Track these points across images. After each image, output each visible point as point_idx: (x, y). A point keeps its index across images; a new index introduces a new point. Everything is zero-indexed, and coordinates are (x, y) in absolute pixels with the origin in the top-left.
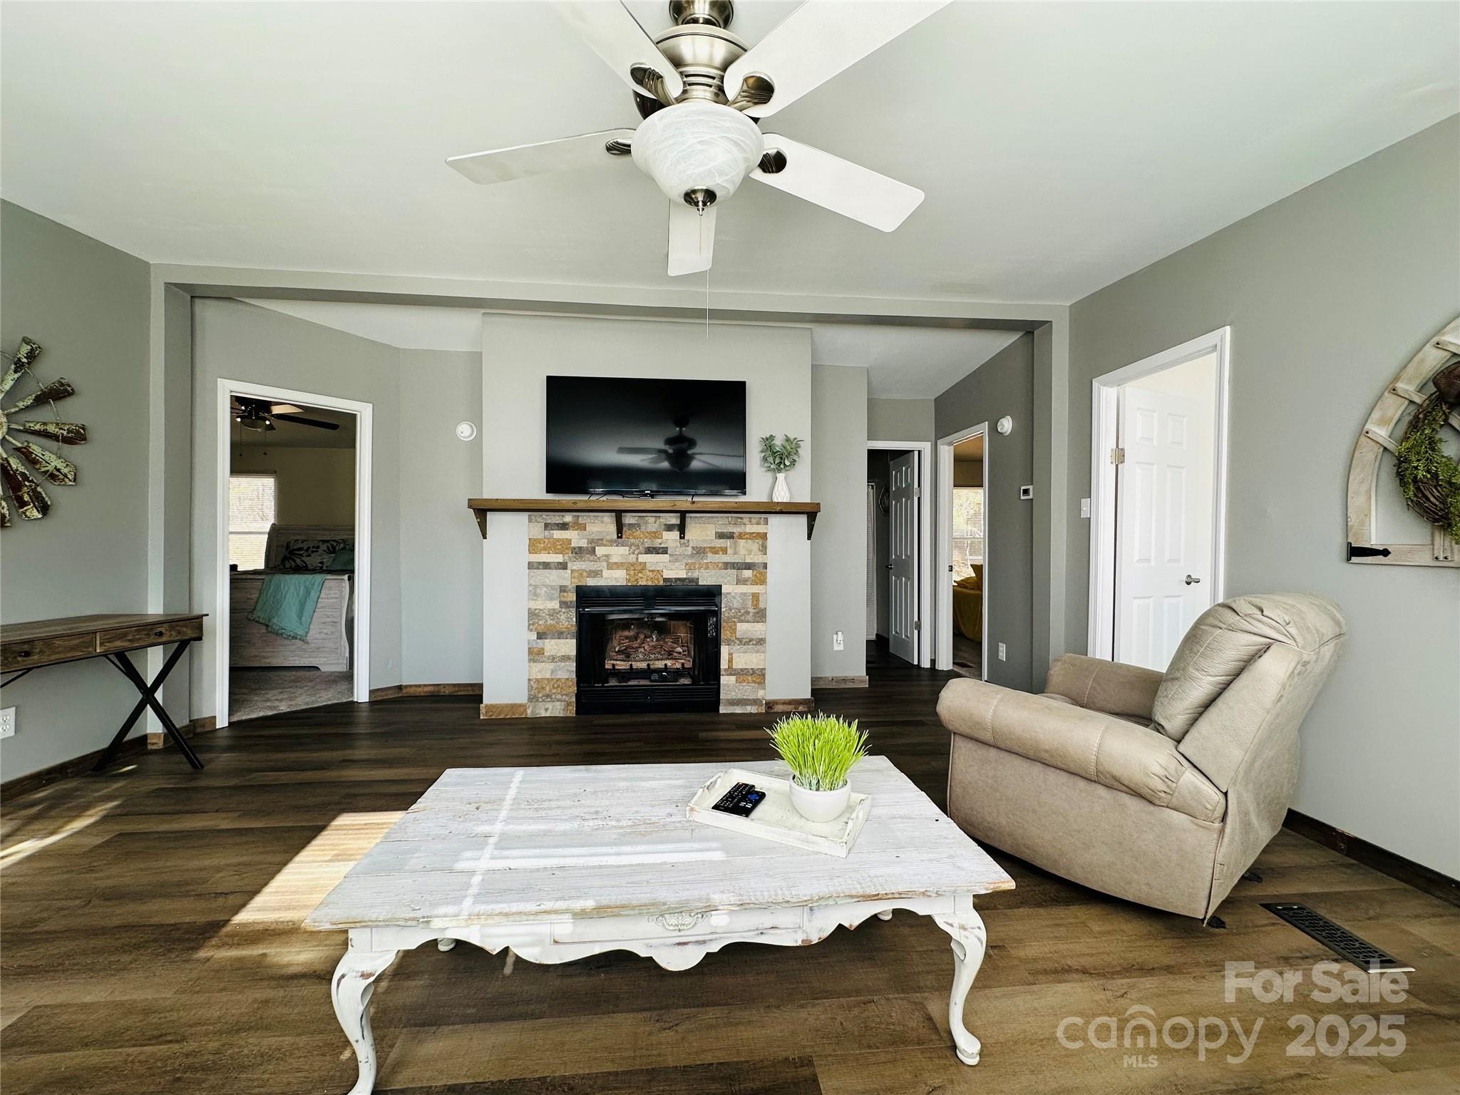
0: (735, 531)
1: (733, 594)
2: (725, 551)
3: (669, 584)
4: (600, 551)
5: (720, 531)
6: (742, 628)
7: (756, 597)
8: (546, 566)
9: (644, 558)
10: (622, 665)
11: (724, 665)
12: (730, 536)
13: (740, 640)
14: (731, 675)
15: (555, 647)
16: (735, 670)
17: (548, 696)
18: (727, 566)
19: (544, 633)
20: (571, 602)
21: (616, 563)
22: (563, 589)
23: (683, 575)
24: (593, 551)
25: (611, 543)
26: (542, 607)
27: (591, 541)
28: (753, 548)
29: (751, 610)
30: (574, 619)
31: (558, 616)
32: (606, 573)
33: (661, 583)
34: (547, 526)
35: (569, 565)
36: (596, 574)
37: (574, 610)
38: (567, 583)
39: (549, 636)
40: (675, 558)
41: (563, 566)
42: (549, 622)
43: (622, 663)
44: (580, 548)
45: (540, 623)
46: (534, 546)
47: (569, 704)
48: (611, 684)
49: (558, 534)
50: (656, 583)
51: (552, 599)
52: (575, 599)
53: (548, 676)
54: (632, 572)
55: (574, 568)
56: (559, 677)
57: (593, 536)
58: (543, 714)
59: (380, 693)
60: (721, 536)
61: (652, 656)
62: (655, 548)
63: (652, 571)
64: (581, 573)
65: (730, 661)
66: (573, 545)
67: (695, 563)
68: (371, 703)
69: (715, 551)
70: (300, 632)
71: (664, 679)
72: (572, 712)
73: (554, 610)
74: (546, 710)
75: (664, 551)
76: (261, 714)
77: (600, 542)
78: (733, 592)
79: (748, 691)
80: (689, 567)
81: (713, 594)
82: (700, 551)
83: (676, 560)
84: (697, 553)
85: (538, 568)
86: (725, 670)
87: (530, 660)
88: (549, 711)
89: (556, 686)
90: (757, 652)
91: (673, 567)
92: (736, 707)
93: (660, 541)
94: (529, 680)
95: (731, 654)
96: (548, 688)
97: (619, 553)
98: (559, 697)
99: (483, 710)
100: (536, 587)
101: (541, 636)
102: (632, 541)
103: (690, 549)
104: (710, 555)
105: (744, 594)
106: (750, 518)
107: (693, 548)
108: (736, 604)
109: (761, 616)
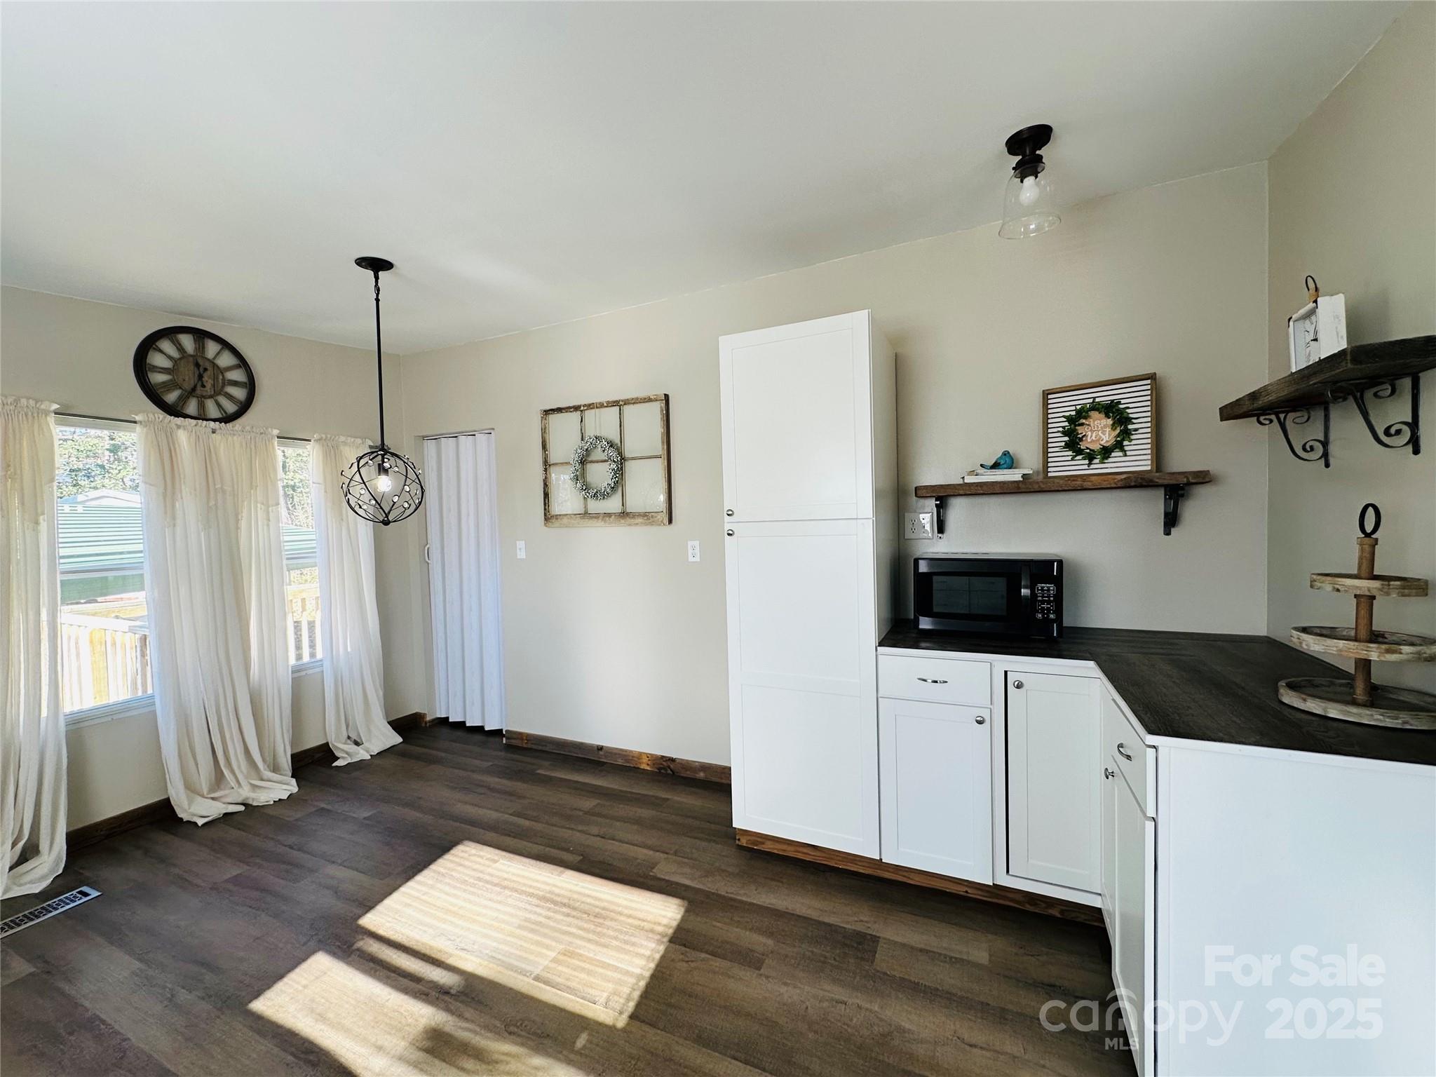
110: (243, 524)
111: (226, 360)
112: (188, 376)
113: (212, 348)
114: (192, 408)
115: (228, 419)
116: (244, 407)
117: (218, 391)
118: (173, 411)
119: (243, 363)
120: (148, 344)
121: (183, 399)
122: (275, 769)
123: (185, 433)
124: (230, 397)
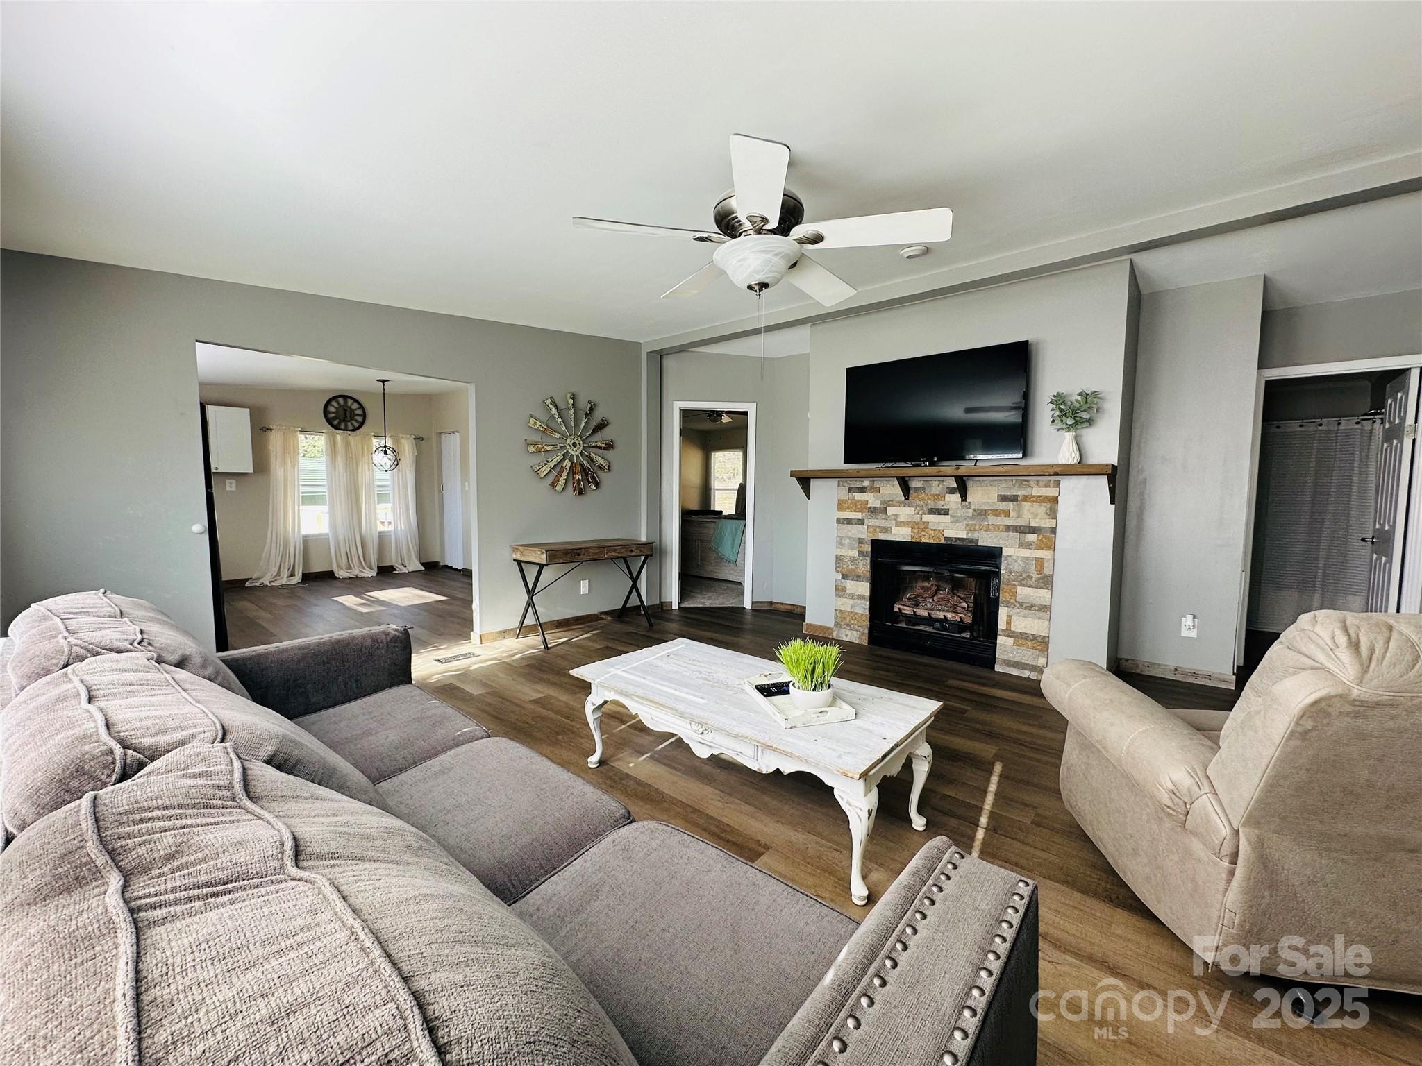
0: (1019, 493)
1: (1014, 558)
2: (1007, 514)
3: (949, 543)
4: (890, 510)
5: (1002, 494)
6: (1023, 592)
7: (1040, 562)
8: (849, 521)
9: (927, 518)
10: (907, 610)
11: (1002, 625)
12: (1014, 499)
13: (1021, 604)
14: (1008, 636)
15: (855, 587)
16: (1014, 632)
17: (848, 625)
18: (1008, 528)
19: (847, 575)
20: (867, 552)
21: (903, 522)
22: (861, 541)
23: (963, 535)
24: (885, 511)
25: (900, 504)
26: (845, 555)
27: (883, 502)
28: (1040, 511)
29: (1034, 575)
30: (869, 567)
31: (857, 562)
32: (894, 530)
33: (942, 542)
34: (850, 490)
35: (866, 521)
36: (886, 530)
37: (868, 559)
38: (864, 536)
39: (850, 578)
40: (956, 520)
41: (861, 522)
42: (850, 567)
43: (908, 608)
44: (875, 508)
45: (844, 566)
46: (841, 505)
47: (863, 634)
48: (900, 625)
49: (858, 496)
50: (937, 541)
51: (852, 549)
52: (870, 550)
53: (849, 609)
54: (916, 530)
55: (870, 524)
56: (856, 611)
57: (885, 498)
58: (845, 638)
59: (758, 604)
60: (1003, 499)
61: (939, 607)
62: (937, 509)
63: (935, 530)
64: (875, 528)
65: (1009, 623)
66: (869, 506)
67: (975, 525)
68: (752, 610)
69: (997, 513)
70: (733, 559)
71: (945, 629)
72: (865, 641)
73: (854, 557)
74: (847, 636)
75: (946, 512)
76: (696, 605)
77: (890, 503)
78: (1014, 555)
79: (1026, 655)
80: (970, 529)
81: (993, 555)
82: (982, 514)
83: (957, 521)
84: (978, 515)
85: (843, 523)
86: (1003, 630)
87: (836, 595)
88: (849, 637)
89: (854, 618)
90: (1039, 618)
91: (954, 527)
92: (1012, 668)
93: (942, 503)
94: (836, 610)
95: (1009, 616)
96: (848, 619)
97: (906, 513)
98: (856, 627)
99: (805, 627)
100: (841, 538)
101: (844, 577)
102: (918, 502)
103: (971, 511)
104: (991, 517)
105: (1027, 558)
106: (1037, 481)
107: (974, 510)
108: (1017, 567)
109: (1046, 582)
110: (360, 470)
111: (355, 406)
112: (341, 412)
113: (350, 402)
114: (343, 426)
115: (355, 429)
116: (362, 424)
117: (352, 418)
118: (337, 428)
119: (361, 407)
120: (328, 403)
121: (339, 423)
122: (371, 568)
123: (339, 436)
124: (356, 421)
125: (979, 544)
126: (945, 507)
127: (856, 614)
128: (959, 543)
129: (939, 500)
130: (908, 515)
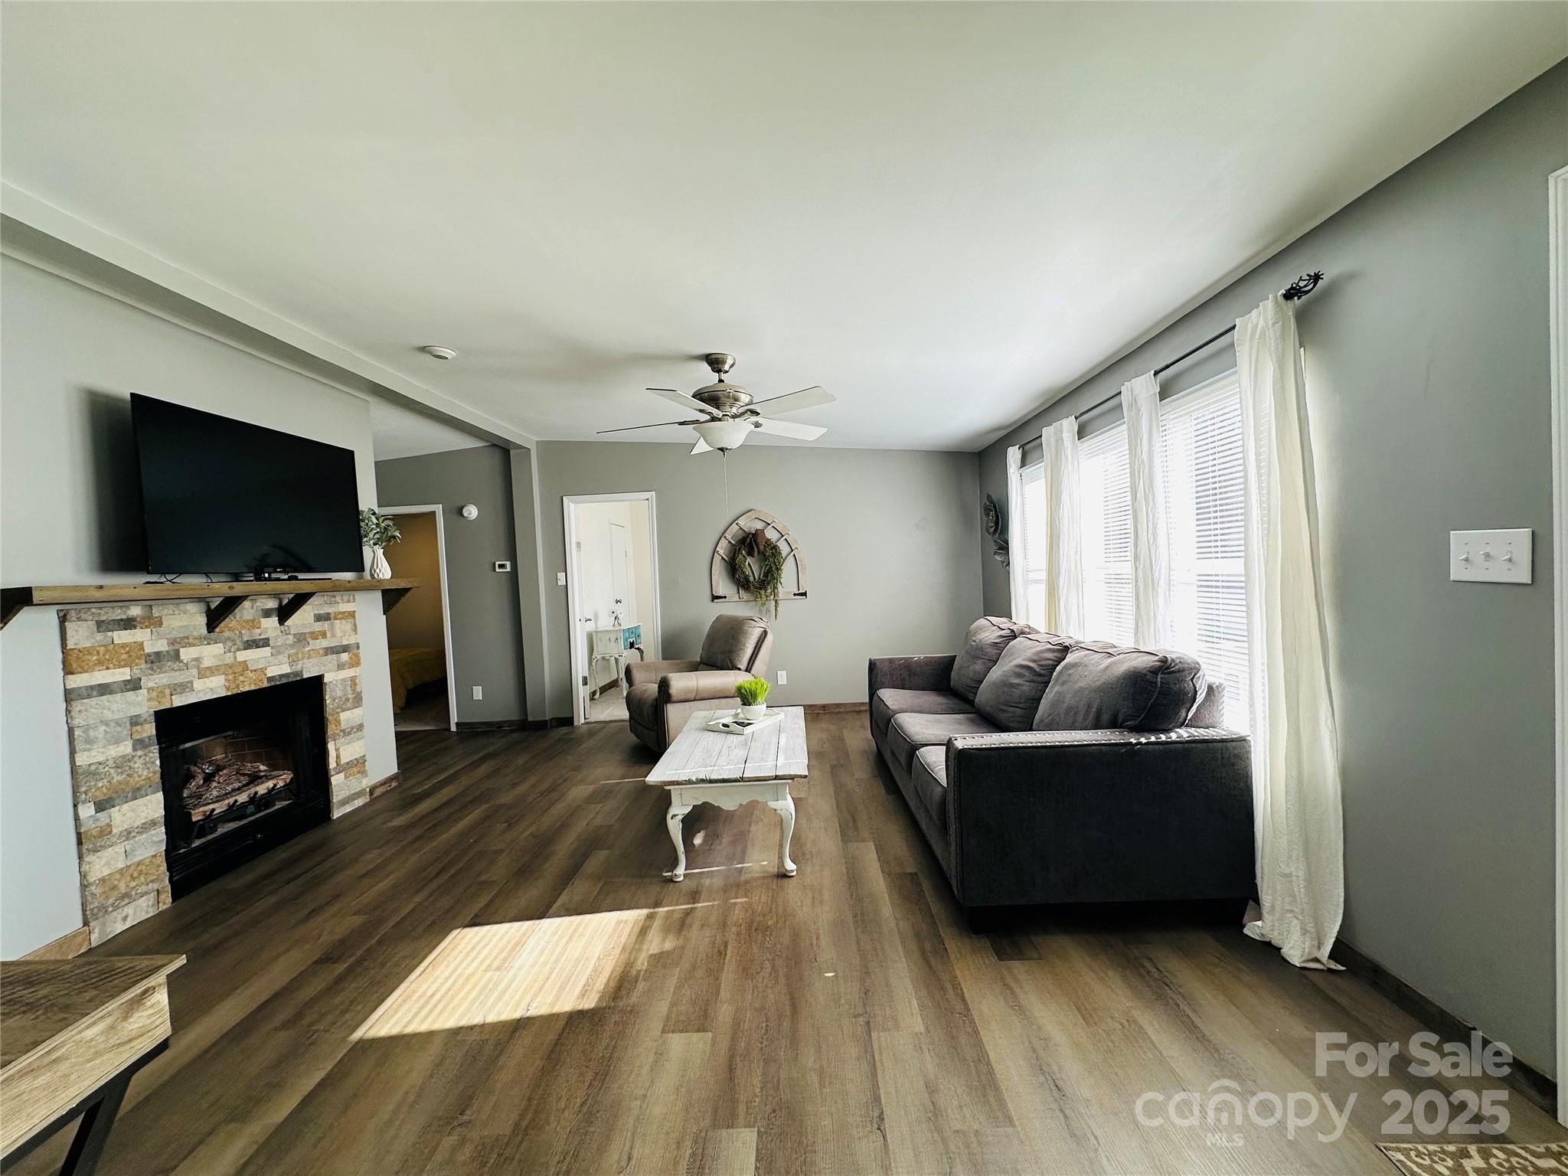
0: (330, 611)
1: (334, 682)
2: (324, 635)
3: (273, 684)
4: (186, 654)
5: (320, 613)
6: (345, 717)
7: (353, 680)
8: (104, 689)
9: (243, 656)
11: (332, 764)
12: (327, 617)
13: (343, 731)
14: (338, 773)
15: (130, 814)
16: (340, 766)
17: (126, 895)
18: (327, 651)
19: (109, 800)
20: (149, 738)
21: (209, 668)
22: (135, 721)
23: (286, 669)
24: (176, 656)
25: (201, 641)
26: (101, 758)
27: (173, 642)
28: (347, 628)
29: (351, 696)
30: (158, 762)
31: (131, 764)
32: (198, 684)
33: (266, 685)
34: (101, 626)
35: (143, 681)
36: (185, 687)
37: (154, 749)
38: (141, 710)
39: (117, 801)
40: (277, 651)
41: (134, 685)
42: (117, 778)
44: (158, 654)
45: (100, 784)
46: (71, 662)
47: (160, 893)
49: (121, 637)
50: (261, 685)
51: (117, 741)
52: (154, 732)
53: (121, 865)
54: (231, 677)
55: (151, 685)
56: (138, 859)
57: (175, 634)
58: (120, 927)
60: (319, 618)
62: (254, 641)
63: (255, 671)
64: (161, 691)
65: (338, 757)
66: (146, 651)
67: (297, 654)
69: (315, 636)
72: (166, 903)
73: (124, 757)
74: (126, 918)
75: (265, 643)
77: (185, 641)
78: (337, 679)
79: (354, 784)
80: (292, 659)
81: (317, 682)
82: (301, 639)
83: (279, 653)
84: (299, 641)
85: (89, 697)
86: (335, 769)
87: (81, 854)
88: (129, 919)
89: (135, 875)
90: (358, 739)
91: (276, 662)
92: (345, 807)
93: (258, 631)
94: (83, 890)
95: (337, 750)
96: (122, 885)
97: (211, 653)
98: (144, 888)
100: (88, 727)
101: (100, 807)
102: (227, 634)
103: (291, 637)
104: (311, 641)
105: (344, 680)
106: (342, 596)
107: (294, 636)
108: (339, 693)
109: (358, 700)
125: (305, 677)
126: (262, 637)
127: (139, 864)
128: (284, 681)
129: (254, 627)
130: (215, 656)
